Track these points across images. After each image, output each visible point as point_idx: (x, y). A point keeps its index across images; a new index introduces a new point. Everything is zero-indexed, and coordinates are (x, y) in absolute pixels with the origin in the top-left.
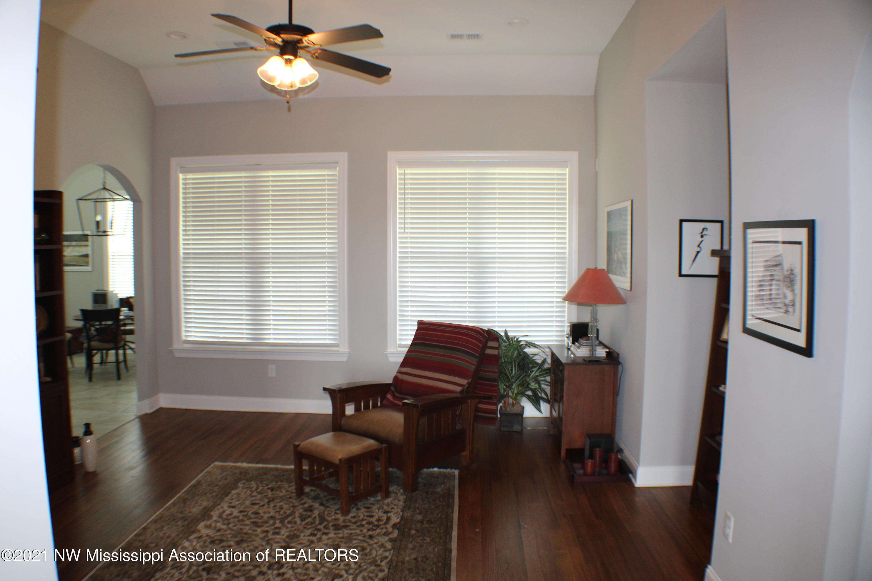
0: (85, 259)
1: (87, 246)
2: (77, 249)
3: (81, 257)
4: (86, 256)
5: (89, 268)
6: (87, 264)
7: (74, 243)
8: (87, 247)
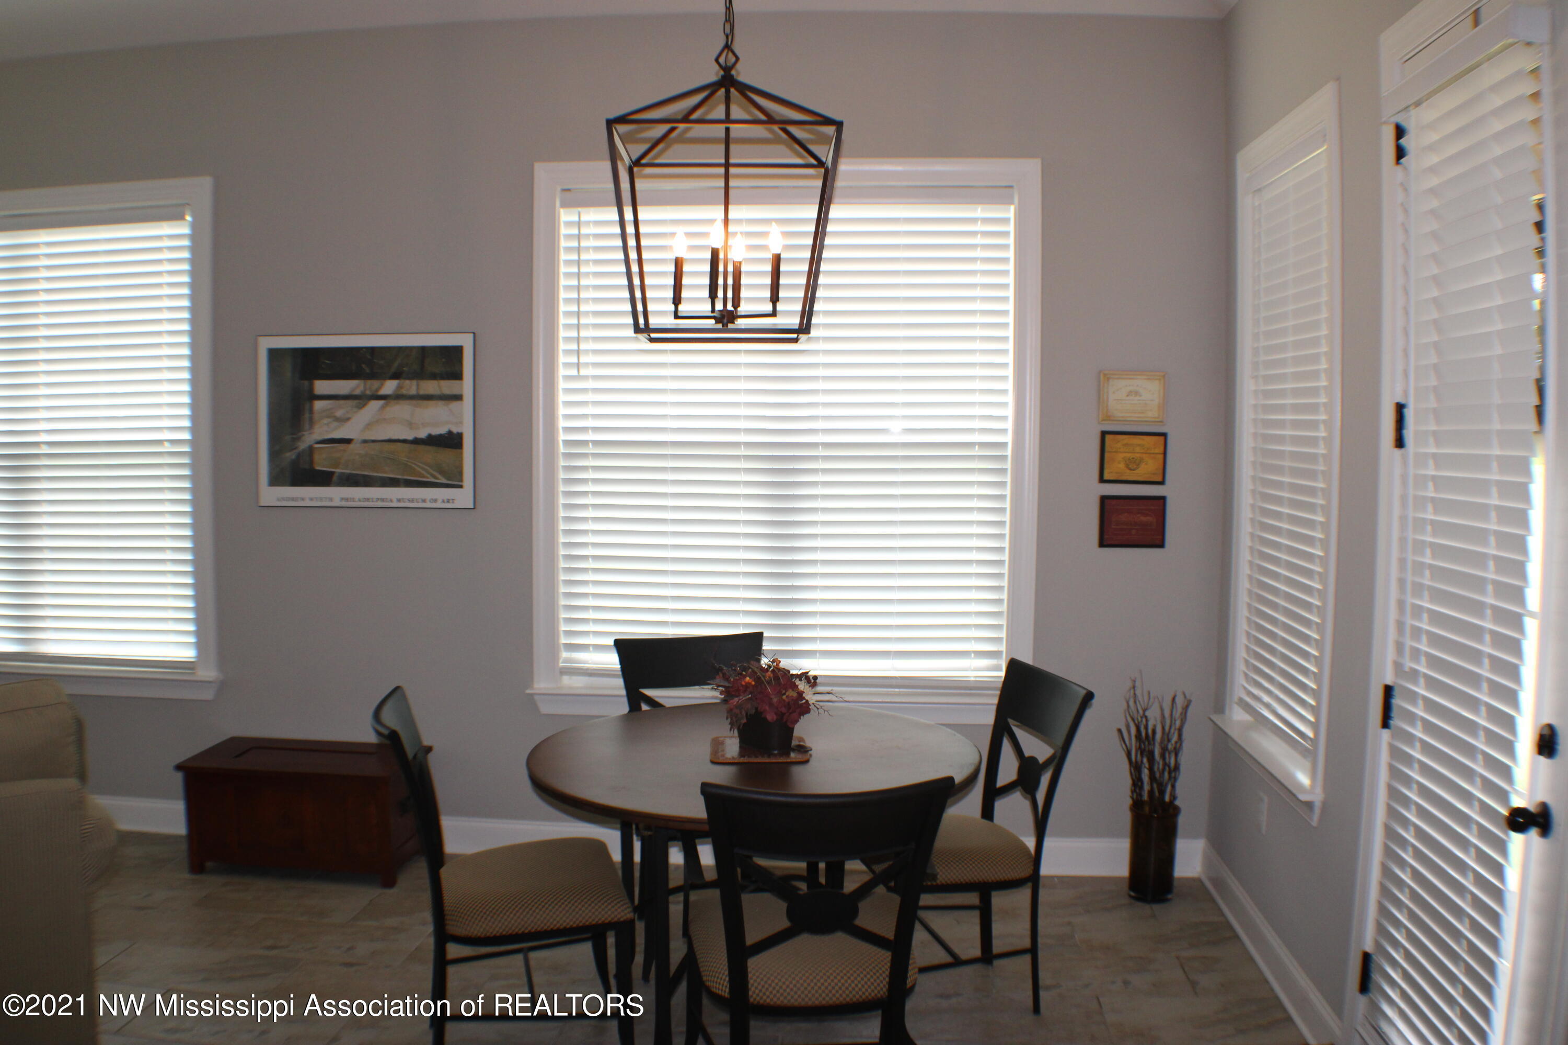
0: (445, 456)
1: (458, 398)
2: (401, 410)
3: (422, 448)
4: (453, 441)
5: (462, 497)
6: (454, 480)
7: (389, 387)
8: (454, 405)
